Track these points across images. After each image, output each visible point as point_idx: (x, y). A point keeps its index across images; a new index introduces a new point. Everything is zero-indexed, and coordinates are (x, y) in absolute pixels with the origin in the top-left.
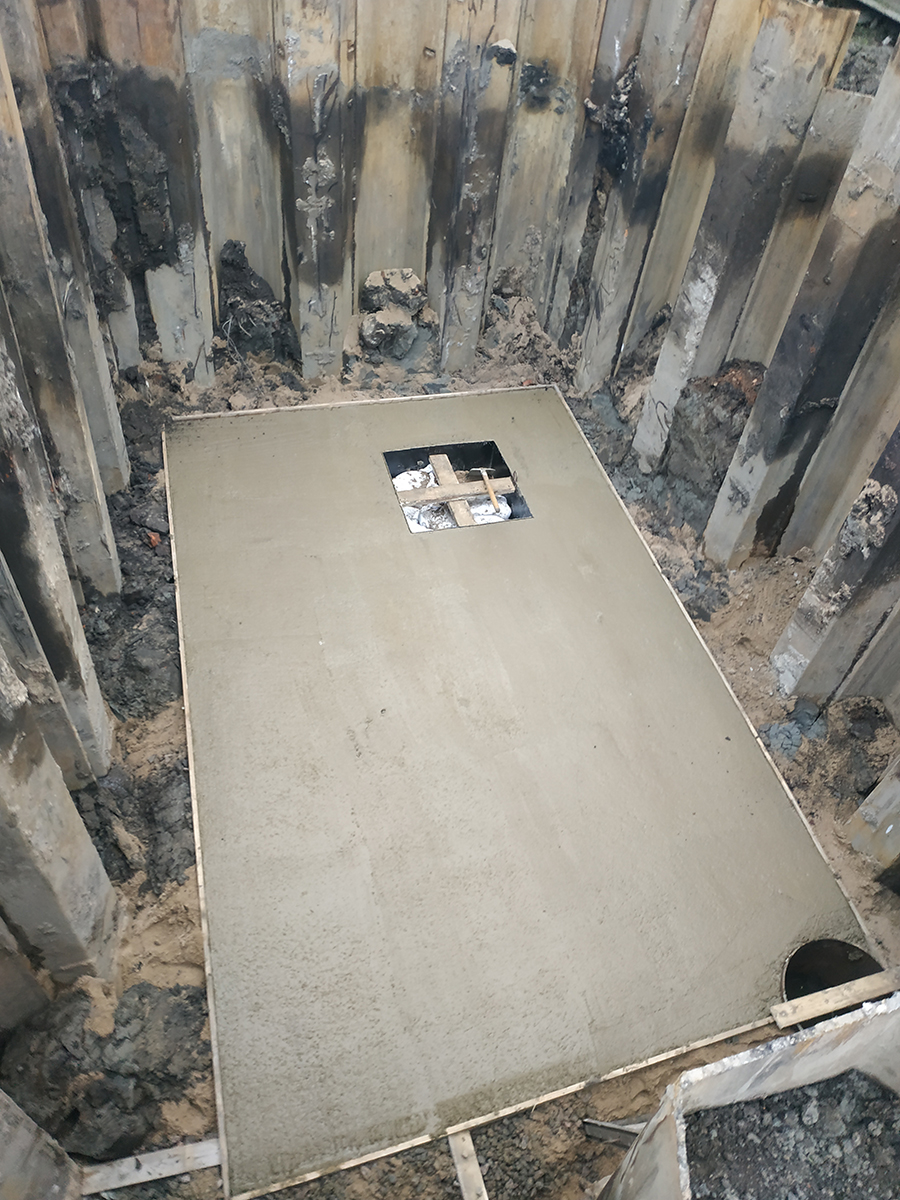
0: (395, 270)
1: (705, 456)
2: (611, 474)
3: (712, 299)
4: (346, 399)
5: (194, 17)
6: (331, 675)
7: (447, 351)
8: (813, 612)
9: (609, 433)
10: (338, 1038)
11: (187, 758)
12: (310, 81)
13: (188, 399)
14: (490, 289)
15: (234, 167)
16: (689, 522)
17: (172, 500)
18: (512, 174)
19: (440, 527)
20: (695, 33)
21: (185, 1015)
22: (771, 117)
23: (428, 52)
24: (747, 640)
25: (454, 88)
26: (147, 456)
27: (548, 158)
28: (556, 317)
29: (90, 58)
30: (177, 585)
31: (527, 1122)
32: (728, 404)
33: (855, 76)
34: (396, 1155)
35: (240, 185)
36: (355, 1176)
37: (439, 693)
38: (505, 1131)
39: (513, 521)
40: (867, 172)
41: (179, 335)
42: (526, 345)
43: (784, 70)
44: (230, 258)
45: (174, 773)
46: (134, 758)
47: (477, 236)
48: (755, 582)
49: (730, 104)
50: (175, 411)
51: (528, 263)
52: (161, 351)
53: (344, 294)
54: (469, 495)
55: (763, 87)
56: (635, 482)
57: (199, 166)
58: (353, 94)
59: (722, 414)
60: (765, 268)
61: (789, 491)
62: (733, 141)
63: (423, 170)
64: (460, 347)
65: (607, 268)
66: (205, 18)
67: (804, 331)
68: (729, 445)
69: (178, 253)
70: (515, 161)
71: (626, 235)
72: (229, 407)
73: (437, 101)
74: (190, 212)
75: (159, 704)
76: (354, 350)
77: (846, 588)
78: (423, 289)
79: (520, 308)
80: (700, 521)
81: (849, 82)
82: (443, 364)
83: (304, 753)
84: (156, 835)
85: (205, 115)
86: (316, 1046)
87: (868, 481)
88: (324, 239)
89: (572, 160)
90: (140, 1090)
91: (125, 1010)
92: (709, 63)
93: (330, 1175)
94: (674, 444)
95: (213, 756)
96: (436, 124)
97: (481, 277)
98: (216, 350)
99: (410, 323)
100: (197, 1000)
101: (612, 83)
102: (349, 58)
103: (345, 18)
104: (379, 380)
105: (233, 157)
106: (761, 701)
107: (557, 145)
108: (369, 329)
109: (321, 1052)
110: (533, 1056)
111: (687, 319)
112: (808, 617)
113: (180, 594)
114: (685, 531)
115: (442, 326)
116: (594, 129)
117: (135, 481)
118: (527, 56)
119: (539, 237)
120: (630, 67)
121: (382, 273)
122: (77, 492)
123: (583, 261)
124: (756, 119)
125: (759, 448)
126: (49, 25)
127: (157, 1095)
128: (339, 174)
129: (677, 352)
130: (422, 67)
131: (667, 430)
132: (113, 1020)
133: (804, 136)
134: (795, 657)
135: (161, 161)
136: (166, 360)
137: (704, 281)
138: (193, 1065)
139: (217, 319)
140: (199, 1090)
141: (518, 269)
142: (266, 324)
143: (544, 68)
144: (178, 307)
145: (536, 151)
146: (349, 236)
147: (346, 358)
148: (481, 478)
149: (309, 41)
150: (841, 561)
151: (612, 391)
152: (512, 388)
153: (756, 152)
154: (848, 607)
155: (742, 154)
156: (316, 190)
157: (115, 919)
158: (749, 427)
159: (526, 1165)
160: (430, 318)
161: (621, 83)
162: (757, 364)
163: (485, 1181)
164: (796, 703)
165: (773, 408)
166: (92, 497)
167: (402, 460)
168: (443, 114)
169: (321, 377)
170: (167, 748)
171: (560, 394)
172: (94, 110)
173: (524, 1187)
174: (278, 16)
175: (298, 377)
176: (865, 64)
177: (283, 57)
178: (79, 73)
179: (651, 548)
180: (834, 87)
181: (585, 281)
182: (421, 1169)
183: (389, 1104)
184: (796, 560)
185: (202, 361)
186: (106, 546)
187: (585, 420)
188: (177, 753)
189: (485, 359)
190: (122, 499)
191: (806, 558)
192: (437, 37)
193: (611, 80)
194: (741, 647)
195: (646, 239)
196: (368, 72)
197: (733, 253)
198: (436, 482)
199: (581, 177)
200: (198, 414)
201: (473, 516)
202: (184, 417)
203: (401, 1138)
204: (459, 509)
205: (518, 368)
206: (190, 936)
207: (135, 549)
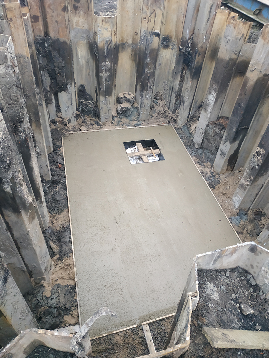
0: (127, 92)
1: (213, 143)
2: (187, 148)
3: (215, 99)
4: (113, 128)
5: (73, 25)
6: (109, 203)
7: (141, 115)
8: (243, 185)
9: (186, 137)
10: (112, 299)
11: (70, 224)
12: (104, 41)
13: (69, 128)
14: (153, 98)
15: (83, 64)
16: (209, 162)
17: (65, 155)
18: (159, 66)
19: (139, 163)
20: (209, 28)
21: (70, 292)
22: (230, 50)
23: (136, 33)
24: (226, 194)
25: (143, 43)
26: (58, 143)
27: (169, 62)
28: (172, 105)
29: (45, 36)
30: (66, 178)
31: (164, 322)
32: (220, 128)
33: (252, 39)
34: (128, 330)
35: (84, 69)
36: (117, 335)
37: (139, 208)
38: (158, 324)
39: (159, 161)
40: (255, 65)
41: (67, 110)
42: (163, 113)
43: (233, 38)
44: (81, 89)
45: (66, 229)
46: (55, 225)
47: (149, 83)
48: (228, 177)
49: (219, 47)
50: (65, 131)
51: (163, 90)
52: (62, 115)
53: (113, 99)
54: (147, 154)
55: (227, 42)
56: (194, 151)
57: (73, 64)
58: (115, 45)
59: (218, 131)
60: (229, 91)
61: (237, 152)
62: (220, 57)
63: (135, 65)
64: (145, 114)
65: (186, 91)
66: (76, 25)
67: (239, 108)
68: (220, 140)
69: (67, 88)
70: (160, 62)
71: (191, 82)
72: (80, 130)
73: (138, 46)
74: (70, 77)
75: (62, 210)
76: (115, 115)
77: (252, 177)
78: (134, 97)
79: (161, 103)
80: (212, 161)
81: (250, 41)
82: (140, 118)
83: (102, 223)
84: (62, 245)
85: (75, 51)
86: (106, 301)
87: (257, 148)
88: (107, 84)
89: (176, 62)
90: (58, 312)
91: (54, 291)
92: (213, 36)
93: (110, 335)
94: (205, 140)
95: (77, 224)
96: (138, 53)
97: (150, 94)
98: (77, 115)
99: (131, 107)
100: (73, 289)
101: (187, 41)
102: (115, 35)
103: (114, 25)
104: (122, 123)
105: (82, 62)
106: (229, 210)
107: (171, 58)
108: (119, 109)
109: (107, 303)
110: (166, 304)
111: (208, 105)
112: (242, 186)
113: (67, 180)
114: (208, 164)
115: (139, 108)
116: (182, 53)
117: (54, 150)
118: (163, 34)
119: (167, 83)
120: (192, 37)
121: (123, 93)
122: (40, 152)
123: (179, 90)
124: (225, 51)
125: (228, 140)
126: (34, 28)
127: (62, 313)
128: (111, 66)
129: (205, 114)
130: (135, 37)
131: (203, 136)
132: (50, 293)
133: (239, 55)
134: (239, 198)
135: (63, 63)
136: (63, 117)
137: (212, 95)
138: (72, 306)
139: (77, 106)
140: (74, 312)
141: (161, 92)
142: (91, 107)
143: (168, 37)
144: (67, 102)
145: (166, 60)
146: (114, 83)
147: (113, 117)
148: (150, 149)
149: (104, 31)
150: (250, 170)
151: (187, 126)
152: (159, 125)
153: (226, 60)
154: (252, 183)
155: (222, 60)
156: (105, 71)
157: (51, 266)
158: (225, 134)
159: (164, 333)
160: (136, 105)
161: (189, 41)
162: (227, 117)
163: (152, 338)
164: (239, 210)
165: (231, 129)
166: (44, 153)
167: (129, 145)
168: (140, 49)
169: (106, 122)
170: (64, 222)
171: (173, 127)
172: (45, 50)
173: (163, 339)
174: (96, 24)
175: (99, 122)
176: (255, 36)
177: (97, 35)
178: (42, 40)
179: (199, 168)
180: (247, 42)
181: (180, 95)
182: (135, 334)
183: (126, 316)
184: (239, 171)
185: (73, 118)
186: (48, 167)
187: (180, 134)
188: (67, 223)
189: (152, 117)
190: (51, 155)
191: (242, 171)
192: (139, 30)
193: (186, 40)
194: (224, 195)
195: (196, 83)
196: (120, 39)
197: (220, 87)
198: (138, 151)
199: (178, 67)
200: (72, 132)
201: (148, 160)
202: (68, 133)
203: (129, 325)
204: (145, 158)
205: (161, 119)
206: (71, 272)
207: (55, 169)
